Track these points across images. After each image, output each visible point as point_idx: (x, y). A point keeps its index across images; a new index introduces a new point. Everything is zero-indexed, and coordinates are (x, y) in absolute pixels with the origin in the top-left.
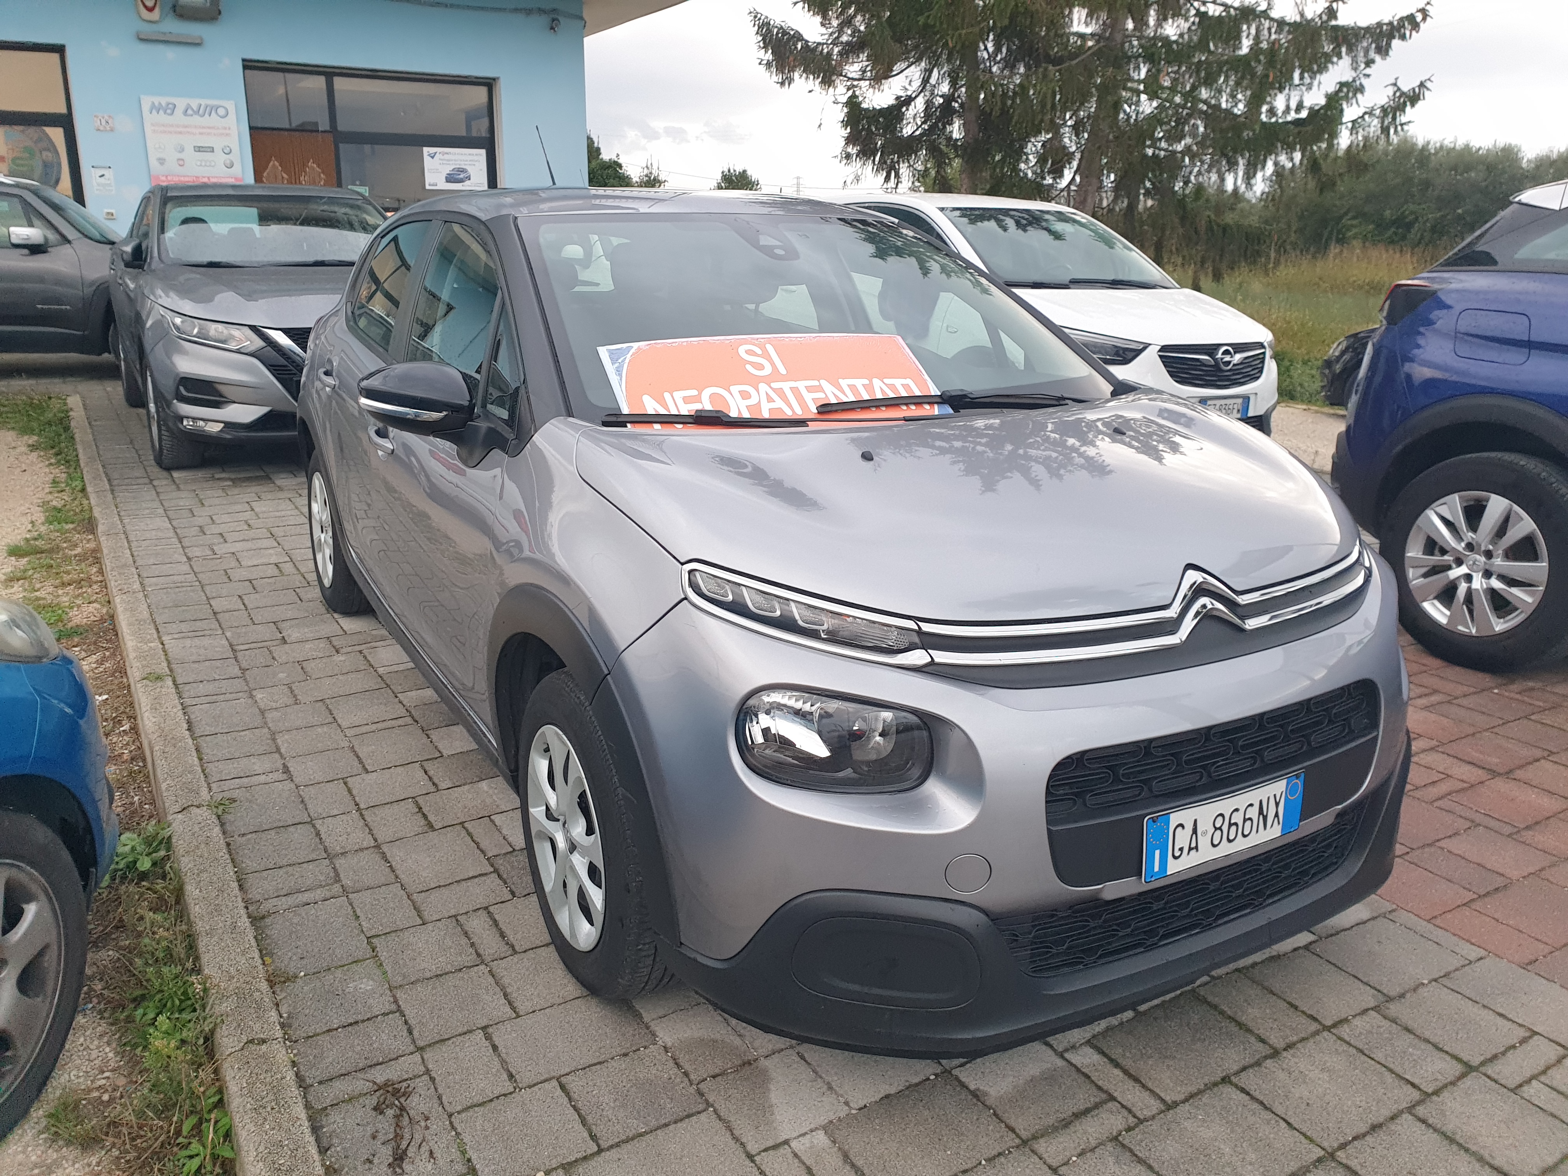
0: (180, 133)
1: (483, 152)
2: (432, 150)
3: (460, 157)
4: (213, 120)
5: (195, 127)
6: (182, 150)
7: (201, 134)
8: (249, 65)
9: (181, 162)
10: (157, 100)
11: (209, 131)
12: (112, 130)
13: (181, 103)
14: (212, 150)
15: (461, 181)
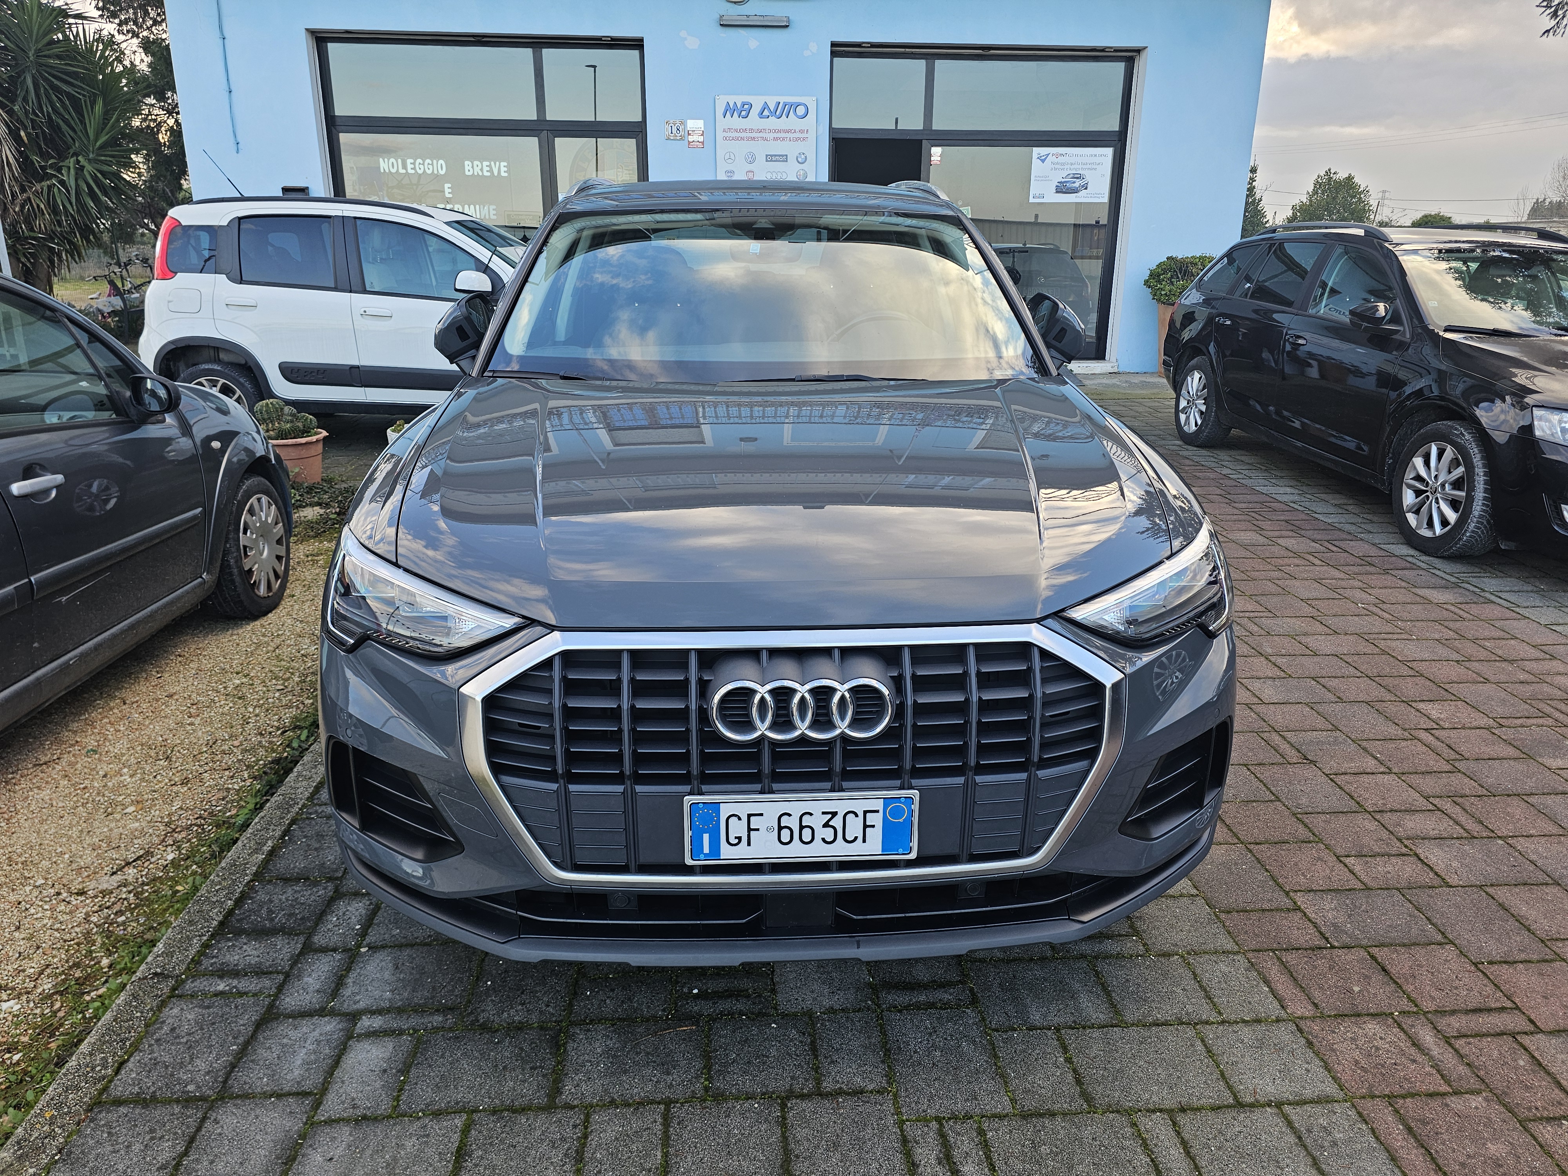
0: (753, 139)
1: (1110, 151)
2: (1043, 151)
3: (1080, 159)
4: (791, 122)
5: (770, 131)
6: (751, 159)
7: (775, 139)
8: (839, 50)
9: (750, 174)
10: (732, 99)
11: (783, 135)
13: (757, 102)
14: (784, 158)
15: (1075, 191)
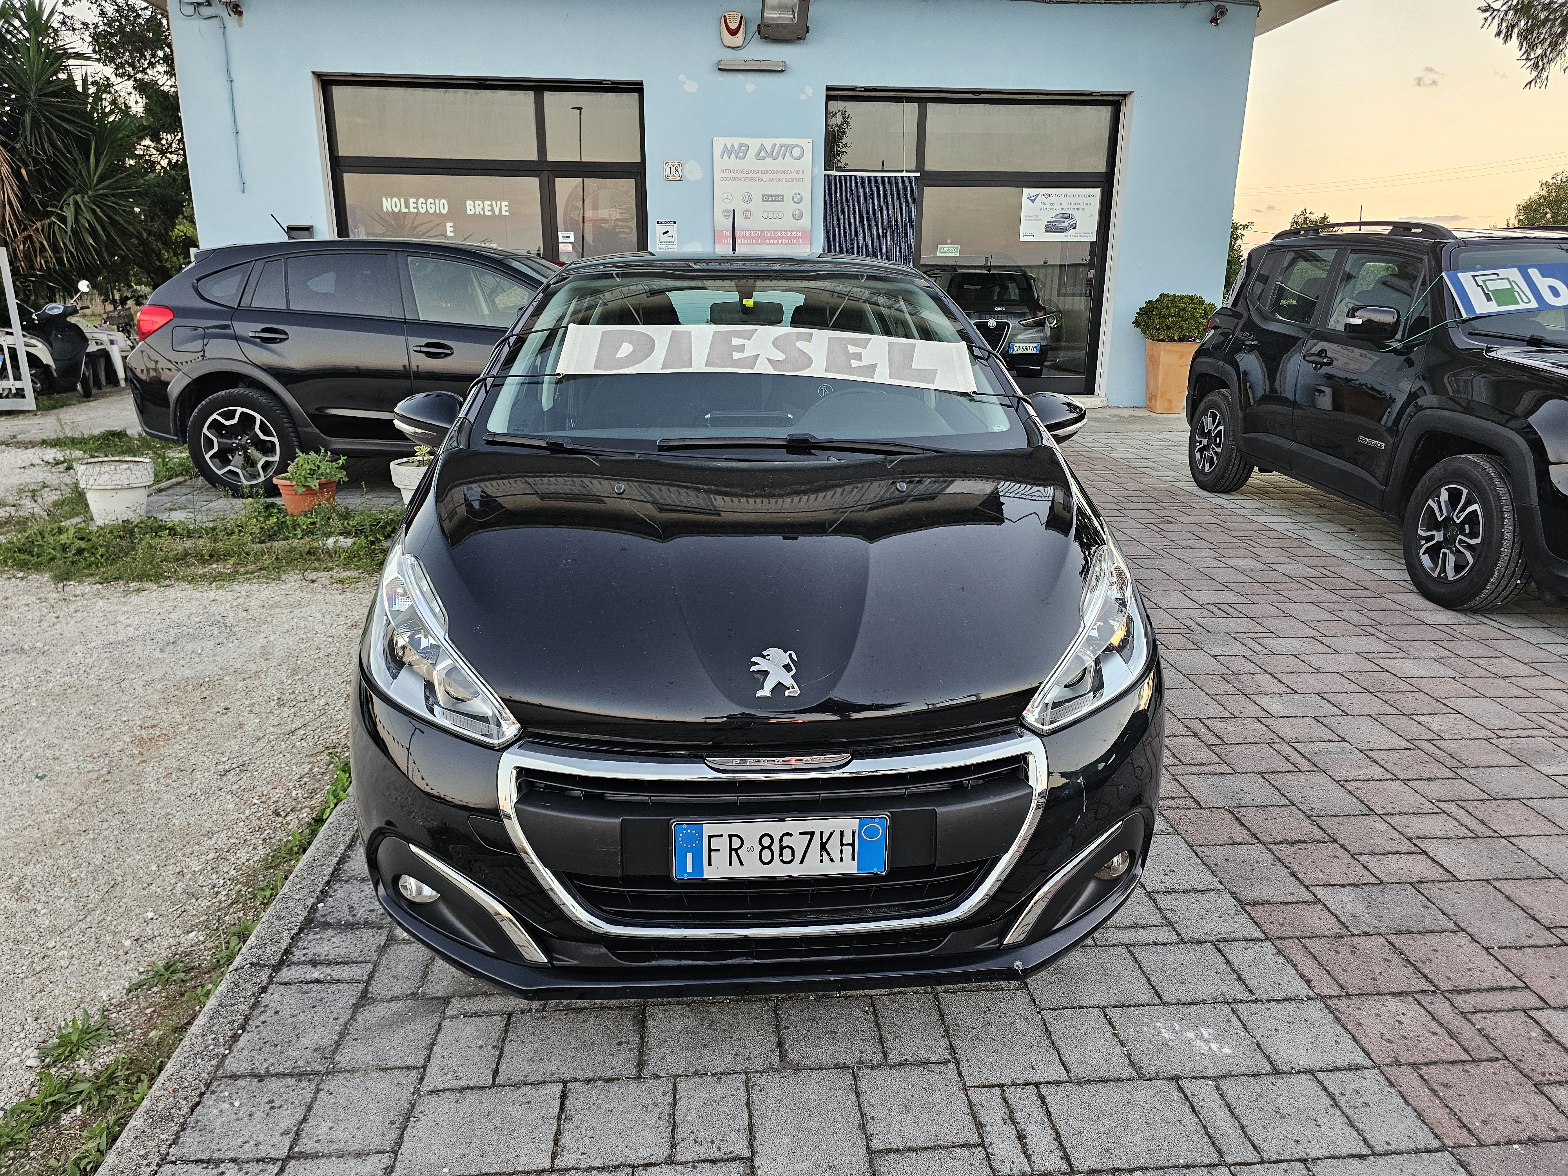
0: (750, 179)
1: (1097, 192)
2: (1033, 191)
3: (1069, 200)
4: (786, 163)
5: (767, 172)
6: (749, 199)
7: (772, 180)
8: (834, 94)
9: (747, 214)
10: (730, 141)
11: (781, 176)
12: (681, 178)
13: (754, 144)
14: (779, 198)
15: (1064, 230)
